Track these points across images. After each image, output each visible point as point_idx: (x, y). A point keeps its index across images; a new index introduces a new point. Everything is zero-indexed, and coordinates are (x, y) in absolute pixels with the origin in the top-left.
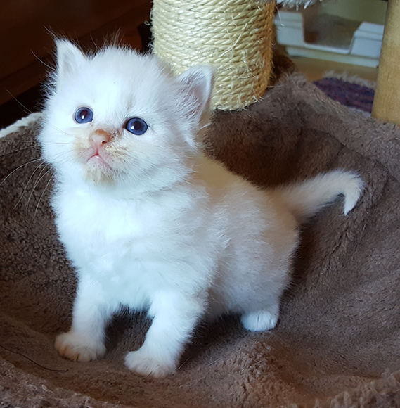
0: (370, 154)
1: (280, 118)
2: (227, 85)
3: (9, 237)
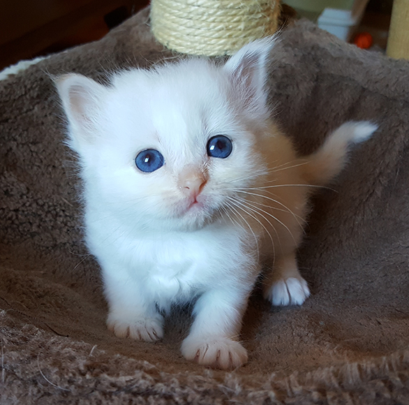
0: (396, 94)
1: (293, 64)
2: (237, 26)
3: (6, 192)
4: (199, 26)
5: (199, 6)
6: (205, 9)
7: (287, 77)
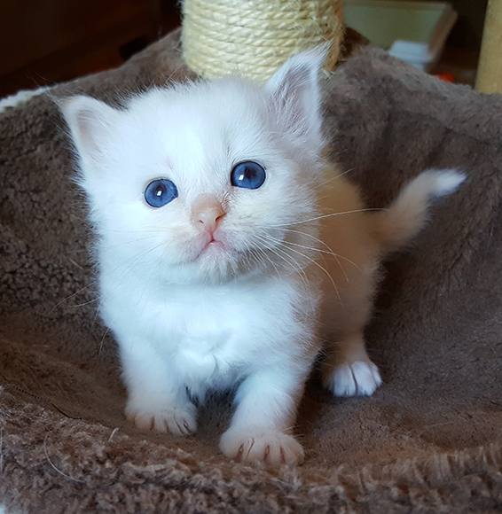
2: (290, 51)
4: (243, 50)
5: (243, 26)
6: (250, 30)
7: (351, 114)
